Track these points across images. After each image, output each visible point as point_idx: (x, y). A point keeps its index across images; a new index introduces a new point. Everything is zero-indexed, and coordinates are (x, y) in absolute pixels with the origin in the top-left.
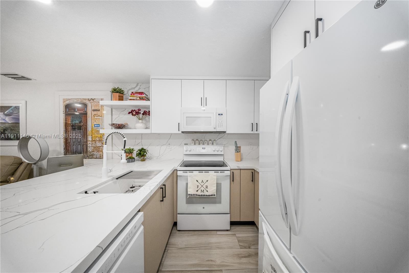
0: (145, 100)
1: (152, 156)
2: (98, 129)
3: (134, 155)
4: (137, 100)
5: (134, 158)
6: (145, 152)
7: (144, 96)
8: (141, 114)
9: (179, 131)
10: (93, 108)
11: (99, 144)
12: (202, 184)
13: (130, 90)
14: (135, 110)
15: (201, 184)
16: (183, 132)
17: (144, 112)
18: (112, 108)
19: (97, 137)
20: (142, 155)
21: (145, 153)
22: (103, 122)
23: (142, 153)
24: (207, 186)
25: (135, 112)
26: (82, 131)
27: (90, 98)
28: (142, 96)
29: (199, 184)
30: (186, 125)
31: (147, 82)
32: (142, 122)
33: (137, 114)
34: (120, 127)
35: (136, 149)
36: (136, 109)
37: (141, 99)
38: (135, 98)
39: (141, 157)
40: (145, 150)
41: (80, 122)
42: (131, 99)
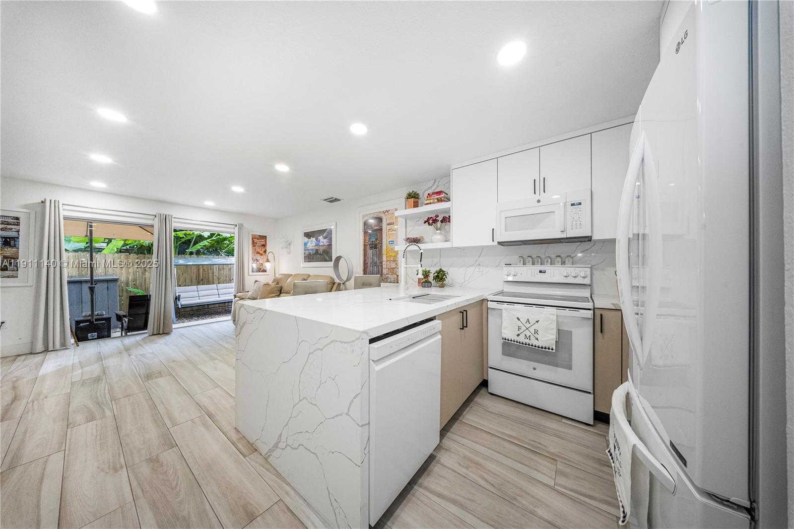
0: (444, 201)
1: (454, 282)
2: (392, 247)
3: (431, 278)
4: (434, 203)
5: (430, 282)
6: (444, 275)
7: (443, 196)
8: (439, 221)
9: (493, 241)
10: (388, 222)
11: (393, 265)
12: (528, 325)
13: (426, 191)
14: (431, 218)
15: (525, 324)
16: (499, 243)
17: (443, 218)
18: (406, 218)
19: (391, 256)
20: (440, 278)
21: (444, 277)
22: (397, 237)
23: (440, 276)
24: (536, 331)
25: (432, 221)
26: (378, 249)
27: (384, 210)
28: (440, 196)
29: (521, 325)
30: (506, 231)
31: (447, 176)
32: (440, 233)
33: (435, 223)
34: (416, 241)
35: (433, 270)
36: (433, 216)
37: (440, 200)
38: (432, 201)
39: (439, 281)
40: (443, 271)
41: (376, 240)
42: (427, 204)
